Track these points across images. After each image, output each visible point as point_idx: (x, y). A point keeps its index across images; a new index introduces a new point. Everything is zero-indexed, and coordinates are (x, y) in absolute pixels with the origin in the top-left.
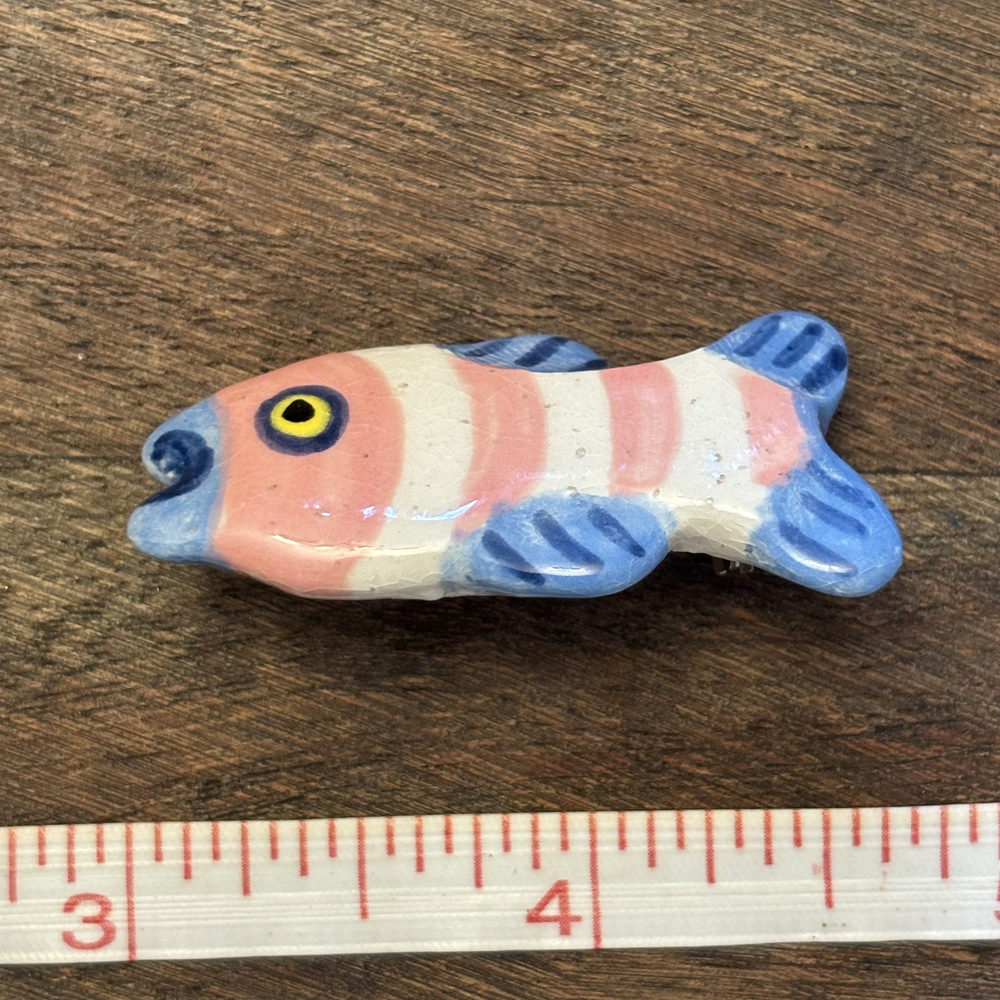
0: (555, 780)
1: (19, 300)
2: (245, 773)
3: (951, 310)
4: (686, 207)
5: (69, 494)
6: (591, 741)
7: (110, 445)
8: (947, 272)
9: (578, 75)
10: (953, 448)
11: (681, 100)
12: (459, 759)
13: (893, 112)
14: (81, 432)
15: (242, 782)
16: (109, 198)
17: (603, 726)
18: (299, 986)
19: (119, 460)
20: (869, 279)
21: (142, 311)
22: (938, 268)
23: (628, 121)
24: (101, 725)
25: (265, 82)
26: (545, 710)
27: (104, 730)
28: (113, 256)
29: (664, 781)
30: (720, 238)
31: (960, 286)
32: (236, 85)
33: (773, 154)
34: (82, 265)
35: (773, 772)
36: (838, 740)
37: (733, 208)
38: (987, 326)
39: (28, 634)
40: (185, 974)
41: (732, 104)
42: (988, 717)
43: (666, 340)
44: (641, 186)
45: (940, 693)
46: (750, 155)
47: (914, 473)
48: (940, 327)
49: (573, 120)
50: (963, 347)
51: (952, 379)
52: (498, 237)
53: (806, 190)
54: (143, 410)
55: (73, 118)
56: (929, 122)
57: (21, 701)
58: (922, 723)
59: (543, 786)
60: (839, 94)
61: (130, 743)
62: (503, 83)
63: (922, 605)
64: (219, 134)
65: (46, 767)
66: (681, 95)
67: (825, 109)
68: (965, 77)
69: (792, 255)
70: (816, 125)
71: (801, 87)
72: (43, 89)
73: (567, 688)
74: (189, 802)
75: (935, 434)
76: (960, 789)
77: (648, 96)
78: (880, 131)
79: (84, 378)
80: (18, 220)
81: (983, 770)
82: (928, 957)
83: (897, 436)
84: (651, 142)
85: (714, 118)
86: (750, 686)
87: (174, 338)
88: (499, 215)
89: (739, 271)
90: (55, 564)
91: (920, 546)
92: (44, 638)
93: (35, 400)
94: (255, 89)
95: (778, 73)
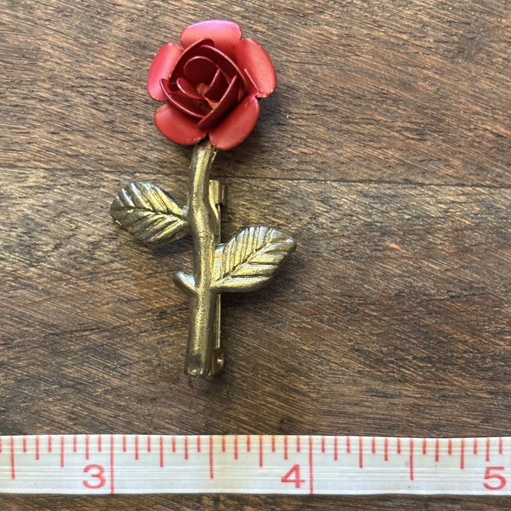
0: (310, 315)
1: (84, 102)
2: (177, 309)
3: (491, 115)
4: (375, 67)
5: (104, 187)
6: (326, 299)
7: (122, 166)
8: (489, 98)
9: (329, 7)
10: (489, 176)
11: (374, 19)
12: (269, 306)
13: (467, 27)
14: (109, 160)
15: (176, 313)
16: (124, 57)
17: (332, 293)
18: (199, 400)
19: (126, 173)
20: (455, 100)
21: (137, 108)
22: (486, 96)
23: (350, 28)
24: (116, 287)
25: (192, 8)
26: (307, 286)
27: (117, 289)
28: (125, 84)
29: (357, 317)
30: (390, 81)
31: (495, 104)
32: (179, 9)
33: (414, 44)
34: (111, 87)
35: (405, 315)
36: (433, 301)
37: (396, 68)
38: (507, 122)
39: (86, 247)
40: (150, 393)
41: (396, 21)
42: (500, 293)
43: (364, 125)
44: (356, 57)
45: (479, 283)
46: (404, 44)
47: (472, 186)
48: (485, 122)
49: (326, 27)
50: (495, 131)
51: (490, 145)
52: (292, 78)
53: (428, 60)
54: (136, 151)
55: (108, 22)
56: (483, 31)
57: (82, 275)
58: (471, 295)
59: (305, 318)
60: (444, 18)
61: (128, 295)
62: (296, 10)
63: (473, 244)
64: (172, 30)
65: (92, 304)
66: (374, 17)
67: (438, 25)
68: (500, 12)
69: (421, 89)
70: (434, 32)
71: (427, 14)
72: (96, 9)
73: (317, 276)
74: (153, 320)
75: (481, 169)
76: (486, 323)
77: (360, 17)
78: (462, 35)
79: (111, 136)
80: (84, 67)
81: (496, 316)
82: (469, 395)
83: (464, 170)
84: (361, 38)
85: (388, 27)
86: (396, 278)
87: (150, 120)
88: (293, 69)
89: (398, 96)
90: (98, 217)
91: (473, 218)
92: (92, 249)
93: (90, 146)
94: (188, 11)
95: (417, 8)
